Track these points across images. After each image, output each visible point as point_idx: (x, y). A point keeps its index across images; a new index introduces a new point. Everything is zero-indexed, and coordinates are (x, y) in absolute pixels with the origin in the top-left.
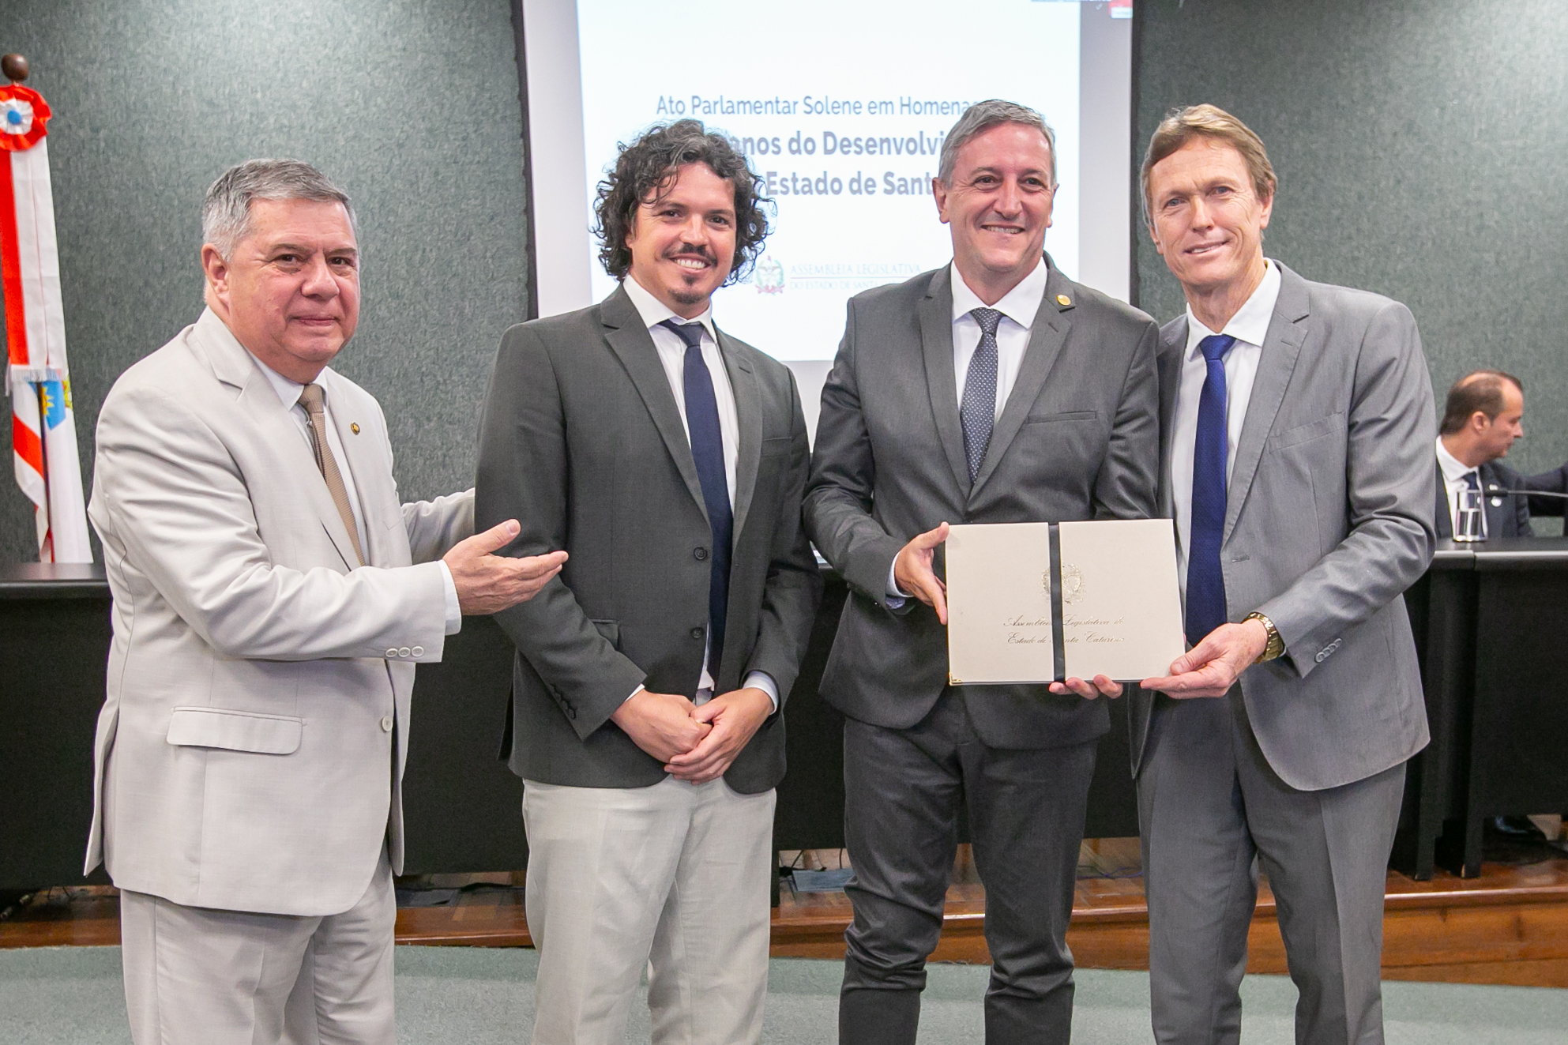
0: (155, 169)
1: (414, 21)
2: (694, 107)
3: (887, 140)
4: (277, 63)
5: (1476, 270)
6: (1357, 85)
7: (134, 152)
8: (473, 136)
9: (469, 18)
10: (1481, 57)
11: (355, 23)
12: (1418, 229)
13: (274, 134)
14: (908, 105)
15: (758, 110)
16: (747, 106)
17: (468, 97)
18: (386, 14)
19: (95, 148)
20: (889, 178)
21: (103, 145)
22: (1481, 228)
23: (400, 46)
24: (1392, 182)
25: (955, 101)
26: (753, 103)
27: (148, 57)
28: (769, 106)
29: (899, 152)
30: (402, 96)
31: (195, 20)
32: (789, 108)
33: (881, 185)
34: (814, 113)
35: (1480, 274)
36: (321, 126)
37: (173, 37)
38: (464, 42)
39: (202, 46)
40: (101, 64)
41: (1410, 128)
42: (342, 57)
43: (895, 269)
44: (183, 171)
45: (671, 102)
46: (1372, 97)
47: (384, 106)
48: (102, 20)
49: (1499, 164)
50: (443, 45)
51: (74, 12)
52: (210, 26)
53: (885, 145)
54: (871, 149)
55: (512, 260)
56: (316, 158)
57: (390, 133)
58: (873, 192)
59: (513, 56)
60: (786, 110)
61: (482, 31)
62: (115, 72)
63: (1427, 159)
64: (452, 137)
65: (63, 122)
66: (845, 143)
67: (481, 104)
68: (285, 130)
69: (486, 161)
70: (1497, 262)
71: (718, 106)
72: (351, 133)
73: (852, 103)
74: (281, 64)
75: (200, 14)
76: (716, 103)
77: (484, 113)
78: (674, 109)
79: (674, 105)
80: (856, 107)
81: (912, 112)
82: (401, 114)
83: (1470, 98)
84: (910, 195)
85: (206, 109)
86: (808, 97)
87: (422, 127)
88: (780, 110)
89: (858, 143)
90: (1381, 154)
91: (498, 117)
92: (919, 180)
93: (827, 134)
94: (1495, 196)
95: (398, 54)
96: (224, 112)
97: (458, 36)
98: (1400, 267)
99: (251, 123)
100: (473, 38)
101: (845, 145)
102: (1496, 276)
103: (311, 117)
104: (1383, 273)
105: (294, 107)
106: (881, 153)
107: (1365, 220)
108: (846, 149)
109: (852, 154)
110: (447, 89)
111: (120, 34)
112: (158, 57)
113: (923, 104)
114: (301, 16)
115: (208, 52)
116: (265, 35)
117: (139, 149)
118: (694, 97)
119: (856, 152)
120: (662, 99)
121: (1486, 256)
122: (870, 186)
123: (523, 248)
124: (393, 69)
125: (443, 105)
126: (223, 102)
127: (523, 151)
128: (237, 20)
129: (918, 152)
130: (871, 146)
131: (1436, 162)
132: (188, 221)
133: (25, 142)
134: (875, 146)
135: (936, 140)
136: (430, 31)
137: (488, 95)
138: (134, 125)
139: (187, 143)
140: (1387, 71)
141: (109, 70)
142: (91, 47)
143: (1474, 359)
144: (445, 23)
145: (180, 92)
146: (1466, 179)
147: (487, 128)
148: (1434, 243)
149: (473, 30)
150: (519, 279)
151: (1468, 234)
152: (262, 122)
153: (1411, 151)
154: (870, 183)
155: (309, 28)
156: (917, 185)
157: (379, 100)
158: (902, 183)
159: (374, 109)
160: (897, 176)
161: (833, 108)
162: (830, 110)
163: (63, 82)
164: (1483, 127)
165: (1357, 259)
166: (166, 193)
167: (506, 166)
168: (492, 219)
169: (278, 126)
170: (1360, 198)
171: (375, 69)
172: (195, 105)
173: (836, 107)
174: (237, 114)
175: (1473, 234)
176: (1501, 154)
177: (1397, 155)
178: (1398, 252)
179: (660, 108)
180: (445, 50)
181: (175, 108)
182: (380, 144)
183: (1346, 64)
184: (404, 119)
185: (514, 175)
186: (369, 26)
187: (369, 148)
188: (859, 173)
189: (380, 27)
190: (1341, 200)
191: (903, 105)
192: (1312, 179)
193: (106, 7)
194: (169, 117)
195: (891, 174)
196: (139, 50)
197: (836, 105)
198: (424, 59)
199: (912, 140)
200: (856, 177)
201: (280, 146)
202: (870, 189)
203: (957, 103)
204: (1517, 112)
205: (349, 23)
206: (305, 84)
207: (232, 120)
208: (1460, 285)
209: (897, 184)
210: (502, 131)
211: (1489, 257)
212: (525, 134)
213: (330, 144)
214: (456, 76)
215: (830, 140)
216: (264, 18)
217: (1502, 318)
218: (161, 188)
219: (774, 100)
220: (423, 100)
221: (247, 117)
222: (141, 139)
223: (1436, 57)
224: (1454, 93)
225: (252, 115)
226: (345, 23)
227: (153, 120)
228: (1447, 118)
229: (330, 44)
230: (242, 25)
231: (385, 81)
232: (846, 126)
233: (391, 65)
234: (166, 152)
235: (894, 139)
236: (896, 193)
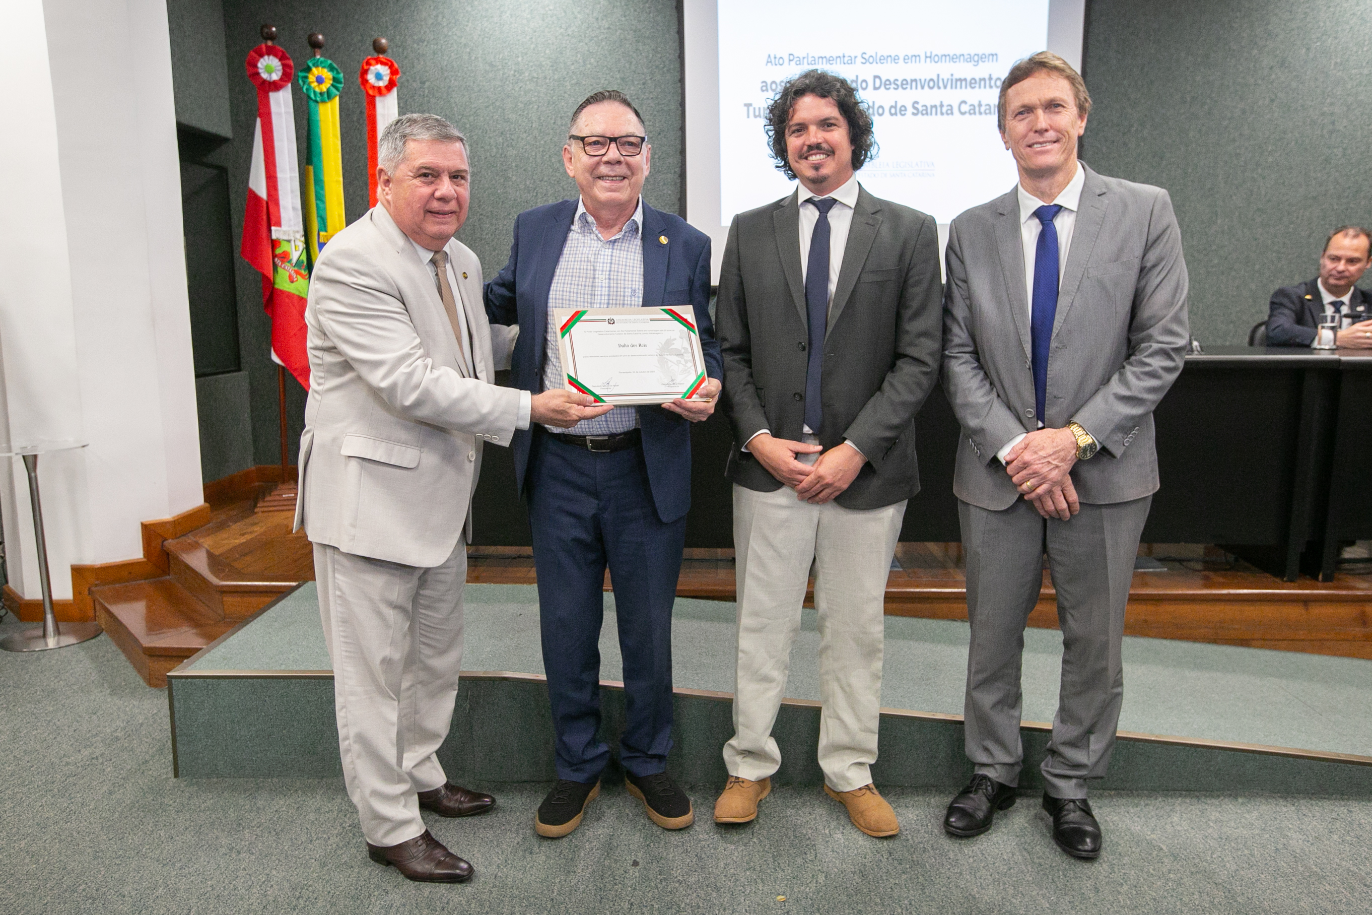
0: (457, 105)
1: (615, 10)
2: (790, 60)
3: (915, 80)
4: (532, 38)
5: (1327, 161)
6: (1245, 35)
7: (445, 94)
8: (649, 81)
9: (649, 8)
10: (1340, 12)
11: (579, 13)
12: (1285, 133)
13: (528, 83)
14: (930, 57)
15: (831, 62)
16: (824, 60)
17: (647, 57)
18: (599, 6)
19: (422, 94)
20: (916, 105)
21: (427, 91)
22: (1331, 132)
23: (607, 26)
24: (1267, 101)
25: (961, 53)
26: (828, 57)
27: (455, 37)
28: (838, 59)
29: (923, 88)
30: (606, 57)
31: (484, 14)
32: (852, 61)
33: (910, 110)
34: (868, 63)
35: (1330, 163)
36: (556, 77)
37: (470, 24)
38: (646, 23)
39: (487, 30)
40: (428, 42)
41: (1282, 63)
42: (570, 33)
43: (917, 164)
44: (473, 106)
45: (775, 58)
46: (1256, 43)
47: (595, 64)
48: (429, 15)
49: (1349, 87)
50: (632, 25)
51: (414, 11)
52: (492, 17)
53: (914, 84)
54: (904, 86)
55: (670, 160)
56: (552, 98)
57: (598, 81)
58: (905, 114)
59: (676, 30)
60: (850, 62)
61: (657, 16)
62: (435, 47)
63: (1294, 84)
64: (636, 83)
65: (404, 79)
66: (888, 83)
67: (655, 61)
68: (535, 80)
69: (657, 98)
70: (1344, 155)
71: (805, 60)
72: (573, 82)
73: (893, 56)
74: (534, 40)
75: (487, 10)
76: (804, 58)
77: (657, 67)
78: (777, 63)
79: (777, 60)
80: (895, 59)
81: (933, 62)
82: (605, 68)
83: (1329, 41)
84: (929, 117)
85: (488, 68)
86: (865, 53)
87: (618, 76)
88: (846, 61)
89: (896, 82)
90: (1260, 82)
91: (665, 69)
92: (935, 106)
93: (876, 77)
94: (1345, 109)
95: (605, 31)
96: (498, 70)
97: (642, 19)
98: (1270, 160)
99: (515, 76)
100: (651, 20)
101: (887, 84)
102: (1342, 165)
103: (550, 72)
104: (1258, 164)
105: (540, 66)
106: (911, 88)
107: (1246, 127)
108: (888, 87)
109: (892, 90)
110: (634, 52)
111: (440, 24)
112: (461, 37)
113: (940, 56)
114: (547, 9)
115: (491, 33)
116: (525, 21)
117: (448, 95)
118: (790, 55)
119: (895, 89)
120: (769, 56)
121: (1335, 150)
122: (903, 110)
123: (678, 152)
124: (602, 40)
125: (631, 63)
126: (498, 64)
127: (680, 91)
128: (509, 12)
129: (936, 88)
130: (904, 84)
131: (1301, 86)
132: (475, 138)
133: (384, 91)
134: (907, 84)
135: (948, 79)
136: (625, 16)
137: (659, 56)
138: (445, 79)
139: (476, 89)
140: (1268, 24)
141: (432, 46)
142: (422, 32)
143: (1323, 223)
144: (635, 10)
145: (473, 58)
146: (1323, 98)
147: (658, 77)
148: (1297, 142)
149: (651, 15)
150: (675, 172)
151: (1322, 136)
152: (521, 75)
153: (1283, 79)
154: (903, 109)
155: (551, 17)
156: (934, 110)
157: (592, 60)
158: (924, 108)
159: (589, 66)
160: (921, 104)
161: (880, 60)
162: (878, 61)
163: (405, 54)
164: (1338, 61)
165: (1239, 154)
166: (463, 120)
167: (669, 101)
168: (659, 134)
169: (530, 78)
170: (1244, 112)
171: (590, 41)
172: (481, 65)
173: (883, 59)
174: (506, 71)
175: (1327, 136)
176: (1351, 79)
177: (1272, 83)
178: (1270, 149)
179: (768, 62)
180: (634, 28)
181: (470, 68)
182: (591, 88)
183: (1237, 20)
184: (607, 72)
185: (674, 106)
186: (588, 14)
187: (585, 90)
188: (896, 102)
189: (595, 15)
190: (1229, 115)
191: (926, 57)
192: (1208, 101)
193: (432, 8)
194: (466, 74)
195: (917, 103)
196: (450, 33)
197: (882, 58)
198: (620, 34)
199: (932, 80)
200: (894, 104)
201: (531, 90)
202: (903, 113)
203: (963, 55)
204: (1365, 49)
205: (576, 13)
206: (547, 52)
207: (503, 74)
208: (1315, 171)
209: (921, 109)
210: (667, 78)
211: (1338, 151)
212: (682, 80)
213: (561, 88)
214: (640, 44)
215: (878, 81)
216: (524, 11)
217: (1346, 194)
218: (460, 117)
219: (841, 55)
220: (619, 60)
221: (512, 72)
222: (450, 87)
223: (1305, 13)
224: (1318, 38)
225: (515, 71)
226: (573, 13)
227: (457, 76)
228: (1311, 55)
229: (563, 26)
230: (511, 17)
231: (596, 48)
232: (888, 72)
233: (600, 38)
234: (463, 95)
235: (920, 80)
236: (920, 115)
